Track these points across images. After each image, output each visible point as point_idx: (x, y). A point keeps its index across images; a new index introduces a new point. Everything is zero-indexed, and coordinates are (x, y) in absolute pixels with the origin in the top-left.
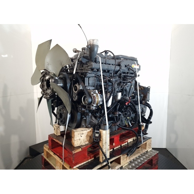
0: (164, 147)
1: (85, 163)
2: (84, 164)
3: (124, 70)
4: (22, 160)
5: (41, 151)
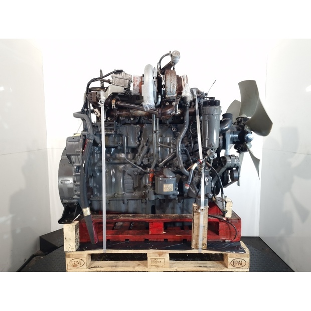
0: (256, 234)
4: (27, 258)
5: (59, 243)
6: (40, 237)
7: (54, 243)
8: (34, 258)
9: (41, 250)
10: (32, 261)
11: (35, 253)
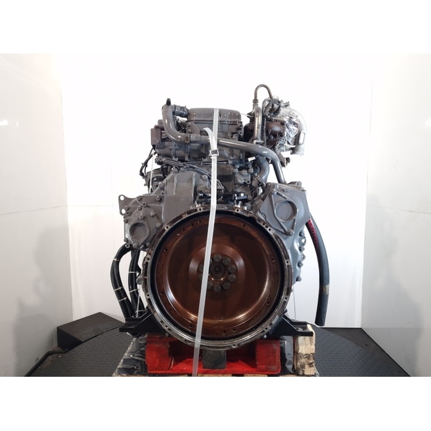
4: (40, 358)
5: (84, 337)
6: (58, 328)
9: (58, 346)
10: (46, 360)
11: (51, 350)
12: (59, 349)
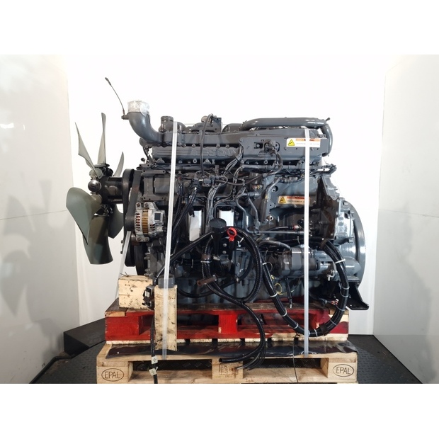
1: (132, 342)
2: (129, 344)
3: (256, 156)
4: (47, 363)
5: (91, 342)
6: (65, 333)
7: (83, 341)
8: (56, 362)
9: (65, 351)
10: (53, 366)
11: (58, 355)
12: (65, 354)
